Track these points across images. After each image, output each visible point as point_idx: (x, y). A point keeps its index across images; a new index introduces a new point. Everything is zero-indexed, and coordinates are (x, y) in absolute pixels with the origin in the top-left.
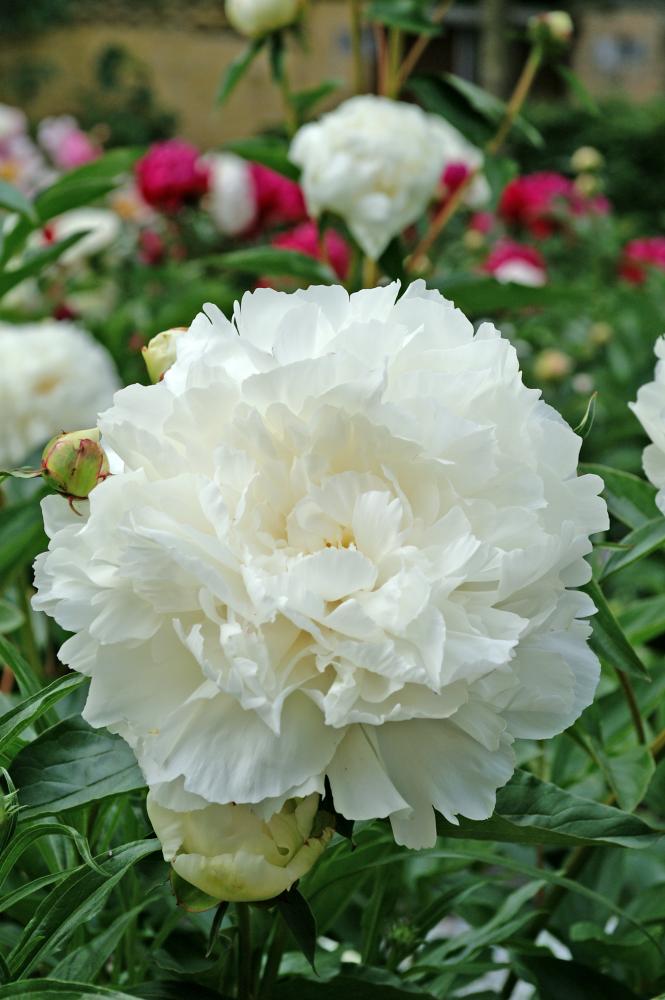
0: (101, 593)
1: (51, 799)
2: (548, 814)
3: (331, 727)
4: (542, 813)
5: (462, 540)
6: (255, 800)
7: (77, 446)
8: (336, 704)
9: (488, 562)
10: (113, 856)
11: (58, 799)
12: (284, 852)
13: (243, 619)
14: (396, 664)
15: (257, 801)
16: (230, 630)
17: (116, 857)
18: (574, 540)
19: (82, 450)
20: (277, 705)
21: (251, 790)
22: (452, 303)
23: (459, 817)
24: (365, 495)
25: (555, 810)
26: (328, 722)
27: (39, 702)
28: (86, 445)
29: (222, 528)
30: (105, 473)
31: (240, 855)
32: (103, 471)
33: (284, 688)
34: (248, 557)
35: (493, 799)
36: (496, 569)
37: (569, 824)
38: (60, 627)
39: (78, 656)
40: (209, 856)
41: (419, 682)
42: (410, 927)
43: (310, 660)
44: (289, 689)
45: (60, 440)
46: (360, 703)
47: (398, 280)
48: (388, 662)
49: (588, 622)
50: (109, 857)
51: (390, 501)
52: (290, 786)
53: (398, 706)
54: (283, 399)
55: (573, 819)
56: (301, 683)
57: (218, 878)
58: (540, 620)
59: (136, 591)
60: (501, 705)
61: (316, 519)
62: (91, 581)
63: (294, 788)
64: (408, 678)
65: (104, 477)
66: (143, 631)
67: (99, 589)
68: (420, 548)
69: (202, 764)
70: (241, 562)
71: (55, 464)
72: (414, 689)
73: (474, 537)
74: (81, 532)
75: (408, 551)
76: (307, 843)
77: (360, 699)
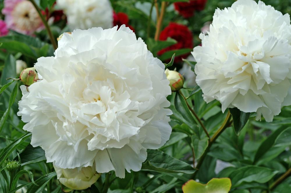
0: (34, 113)
1: (36, 158)
2: (168, 163)
3: (90, 151)
4: (166, 163)
5: (127, 100)
6: (73, 168)
7: (28, 73)
8: (91, 145)
9: (133, 106)
10: (47, 176)
11: (37, 158)
12: (88, 178)
13: (69, 121)
14: (107, 134)
15: (74, 168)
16: (65, 124)
17: (48, 176)
18: (161, 98)
19: (30, 74)
20: (78, 143)
21: (72, 165)
22: (132, 31)
23: (131, 170)
24: (102, 87)
25: (169, 163)
26: (89, 149)
27: (21, 139)
28: (31, 72)
29: (64, 96)
30: (36, 79)
31: (75, 178)
32: (36, 78)
33: (80, 139)
34: (71, 104)
35: (141, 165)
36: (137, 107)
37: (172, 166)
38: (23, 122)
39: (29, 128)
40: (68, 178)
41: (113, 139)
42: (141, 187)
43: (87, 131)
44: (81, 139)
45: (24, 71)
46: (100, 143)
47: (117, 25)
48: (106, 133)
49: (170, 117)
50: (46, 176)
51: (108, 89)
52: (83, 164)
53: (108, 145)
54: (81, 61)
55: (173, 165)
56: (85, 137)
57: (70, 184)
58: (148, 121)
59: (42, 112)
60: (142, 141)
61: (91, 93)
62: (31, 109)
63: (84, 164)
64: (110, 138)
65: (36, 81)
66: (45, 123)
67: (33, 111)
68: (116, 102)
69: (60, 158)
70: (69, 105)
71: (22, 78)
72: (112, 141)
73: (130, 99)
74: (27, 97)
75: (113, 102)
76: (95, 175)
77: (100, 142)
